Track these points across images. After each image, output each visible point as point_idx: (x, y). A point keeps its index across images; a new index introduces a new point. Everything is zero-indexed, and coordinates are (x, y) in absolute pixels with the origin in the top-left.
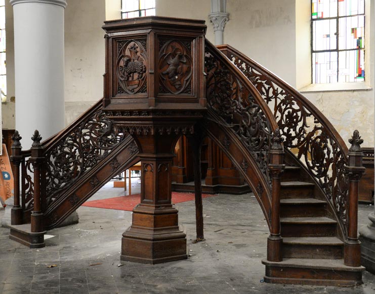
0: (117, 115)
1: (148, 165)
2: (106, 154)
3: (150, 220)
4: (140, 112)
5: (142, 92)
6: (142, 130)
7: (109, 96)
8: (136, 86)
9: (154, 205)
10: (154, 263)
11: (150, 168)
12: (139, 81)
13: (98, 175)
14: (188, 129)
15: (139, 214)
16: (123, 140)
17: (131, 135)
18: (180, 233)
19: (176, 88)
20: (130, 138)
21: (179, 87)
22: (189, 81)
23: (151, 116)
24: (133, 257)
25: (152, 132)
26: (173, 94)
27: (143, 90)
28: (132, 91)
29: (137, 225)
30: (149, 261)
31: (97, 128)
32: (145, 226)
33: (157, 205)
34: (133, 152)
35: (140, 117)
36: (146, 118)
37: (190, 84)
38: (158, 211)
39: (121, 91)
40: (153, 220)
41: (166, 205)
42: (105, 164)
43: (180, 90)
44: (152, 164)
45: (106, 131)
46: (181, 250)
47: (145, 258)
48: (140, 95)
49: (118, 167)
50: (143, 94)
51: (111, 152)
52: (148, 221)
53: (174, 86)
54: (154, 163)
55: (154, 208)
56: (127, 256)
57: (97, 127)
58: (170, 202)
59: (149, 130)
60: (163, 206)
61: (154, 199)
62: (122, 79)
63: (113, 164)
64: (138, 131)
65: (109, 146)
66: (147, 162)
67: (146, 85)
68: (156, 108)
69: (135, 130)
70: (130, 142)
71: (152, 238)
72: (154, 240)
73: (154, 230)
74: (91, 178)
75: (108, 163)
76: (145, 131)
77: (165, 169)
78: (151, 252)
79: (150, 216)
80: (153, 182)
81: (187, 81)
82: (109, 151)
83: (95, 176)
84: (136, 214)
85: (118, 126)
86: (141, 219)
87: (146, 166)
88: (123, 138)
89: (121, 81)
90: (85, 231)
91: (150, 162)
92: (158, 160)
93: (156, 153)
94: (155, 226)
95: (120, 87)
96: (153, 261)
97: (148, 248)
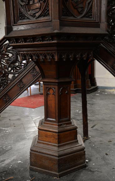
0: (20, 43)
1: (50, 88)
2: (14, 78)
3: (54, 137)
4: (43, 37)
5: (44, 16)
6: (45, 56)
7: (11, 23)
8: (38, 10)
9: (57, 124)
10: (60, 176)
11: (52, 91)
12: (41, 4)
13: (8, 93)
14: (82, 55)
15: (43, 131)
16: (26, 66)
17: (34, 62)
18: (80, 147)
19: (78, 11)
20: (32, 64)
21: (81, 11)
22: (91, 4)
23: (56, 41)
24: (40, 169)
25: (56, 58)
26: (76, 18)
27: (45, 13)
28: (34, 16)
29: (43, 141)
30: (55, 174)
31: (6, 58)
32: (50, 142)
33: (60, 124)
34: (34, 76)
35: (44, 42)
36: (50, 44)
37: (91, 8)
38: (61, 129)
39: (22, 17)
40: (57, 137)
41: (66, 122)
42: (13, 85)
43: (82, 14)
44: (55, 88)
45: (12, 60)
46: (82, 161)
47: (52, 171)
48: (42, 19)
49: (23, 87)
50: (46, 18)
51: (18, 76)
52: (53, 138)
53: (77, 9)
54: (56, 87)
55: (57, 126)
56: (35, 168)
57: (5, 56)
58: (70, 120)
59: (53, 56)
60: (64, 124)
61: (57, 118)
62: (23, 4)
63: (20, 85)
64: (41, 57)
65: (16, 71)
66: (49, 87)
67: (48, 7)
68: (61, 31)
69: (38, 57)
70: (31, 68)
71: (57, 155)
72: (59, 157)
73: (59, 147)
74: (3, 96)
75: (16, 84)
76: (48, 57)
77: (65, 92)
78: (56, 166)
79: (54, 133)
80: (55, 104)
81: (89, 3)
82: (16, 75)
83: (6, 94)
84: (41, 131)
85: (22, 54)
86: (46, 136)
87: (49, 90)
88: (26, 65)
89: (21, 5)
90: (4, 129)
91: (52, 86)
92: (60, 85)
93: (58, 78)
94: (59, 143)
95: (21, 13)
96: (59, 175)
97: (55, 164)
